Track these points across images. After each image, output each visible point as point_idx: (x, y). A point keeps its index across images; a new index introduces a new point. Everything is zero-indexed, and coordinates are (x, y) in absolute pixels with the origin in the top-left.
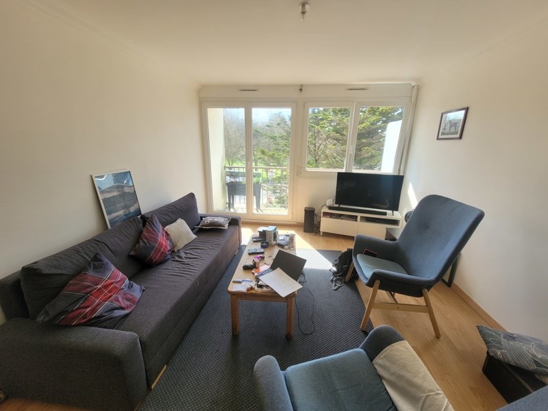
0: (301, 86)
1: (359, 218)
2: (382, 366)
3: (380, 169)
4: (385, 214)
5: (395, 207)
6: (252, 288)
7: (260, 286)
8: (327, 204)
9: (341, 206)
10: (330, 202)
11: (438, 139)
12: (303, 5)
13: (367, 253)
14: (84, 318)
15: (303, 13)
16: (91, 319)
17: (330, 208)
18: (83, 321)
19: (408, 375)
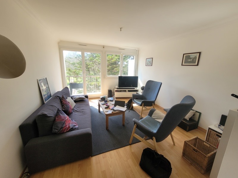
0: (104, 46)
1: (127, 91)
2: (154, 116)
3: (128, 75)
4: (134, 89)
5: (136, 86)
6: (113, 112)
7: (115, 111)
8: (116, 88)
9: (120, 88)
10: (117, 87)
11: (146, 66)
12: (121, 28)
13: (136, 99)
14: (67, 129)
15: (121, 30)
16: (70, 129)
17: (118, 89)
18: (68, 130)
19: (160, 115)
